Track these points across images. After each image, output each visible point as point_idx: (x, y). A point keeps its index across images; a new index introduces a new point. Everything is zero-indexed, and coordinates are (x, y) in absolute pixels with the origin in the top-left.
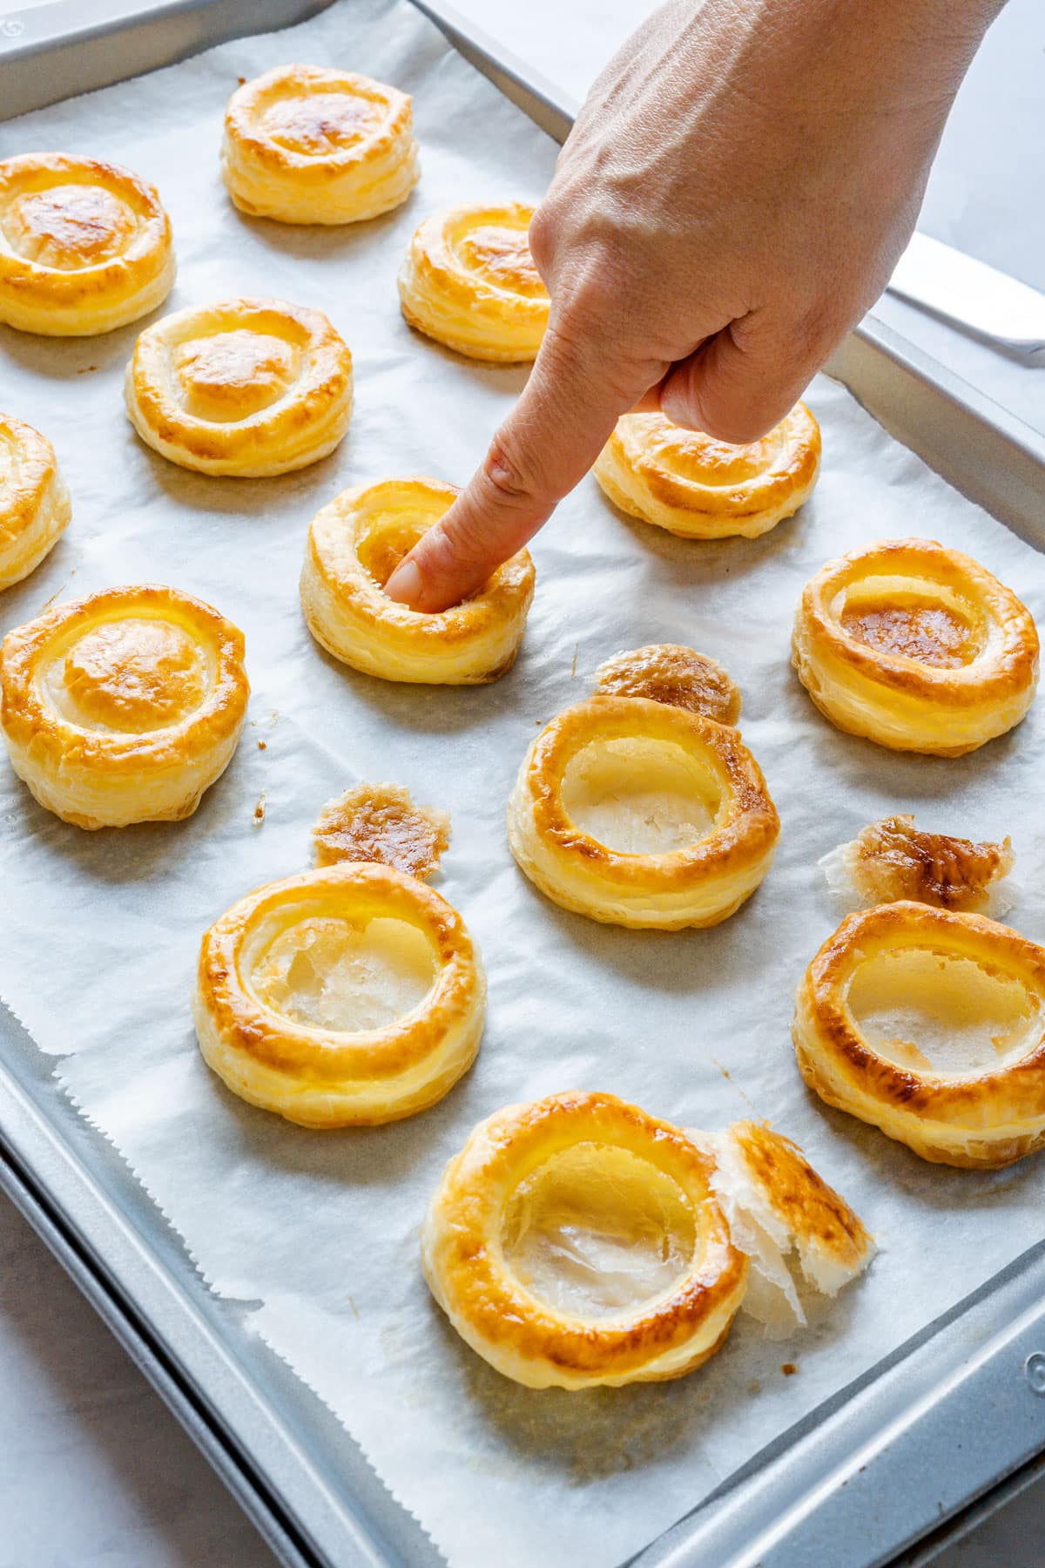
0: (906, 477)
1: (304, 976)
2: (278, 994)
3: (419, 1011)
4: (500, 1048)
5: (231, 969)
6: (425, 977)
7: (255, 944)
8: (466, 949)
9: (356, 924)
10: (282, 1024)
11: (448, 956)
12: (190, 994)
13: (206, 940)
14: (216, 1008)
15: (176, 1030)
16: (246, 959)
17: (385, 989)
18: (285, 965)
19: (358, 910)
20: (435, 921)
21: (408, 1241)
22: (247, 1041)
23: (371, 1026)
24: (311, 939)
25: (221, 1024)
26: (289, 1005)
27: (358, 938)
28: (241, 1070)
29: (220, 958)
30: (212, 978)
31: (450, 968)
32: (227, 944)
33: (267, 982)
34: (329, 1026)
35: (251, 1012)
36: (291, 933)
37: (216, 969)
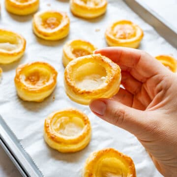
0: (163, 43)
1: (62, 127)
2: (57, 130)
3: (81, 133)
4: (94, 139)
5: (50, 126)
6: (82, 127)
7: (53, 121)
8: (89, 123)
9: (71, 118)
10: (58, 135)
11: (86, 124)
12: (43, 129)
13: (46, 121)
14: (47, 132)
15: (40, 135)
16: (52, 123)
17: (75, 129)
18: (58, 125)
19: (71, 115)
20: (83, 118)
21: (79, 172)
22: (52, 138)
23: (73, 135)
24: (63, 121)
25: (48, 135)
26: (59, 132)
27: (71, 121)
28: (51, 143)
29: (48, 124)
30: (46, 127)
31: (86, 126)
32: (49, 121)
33: (56, 128)
34: (66, 135)
35: (53, 133)
36: (59, 119)
37: (47, 125)
